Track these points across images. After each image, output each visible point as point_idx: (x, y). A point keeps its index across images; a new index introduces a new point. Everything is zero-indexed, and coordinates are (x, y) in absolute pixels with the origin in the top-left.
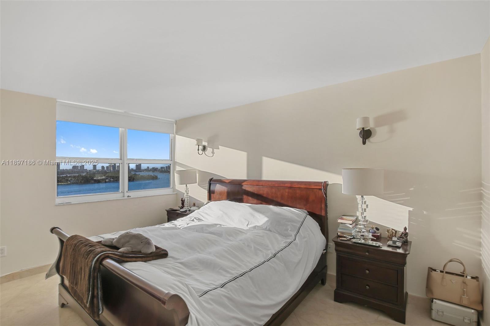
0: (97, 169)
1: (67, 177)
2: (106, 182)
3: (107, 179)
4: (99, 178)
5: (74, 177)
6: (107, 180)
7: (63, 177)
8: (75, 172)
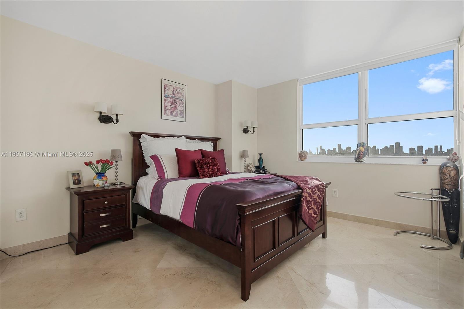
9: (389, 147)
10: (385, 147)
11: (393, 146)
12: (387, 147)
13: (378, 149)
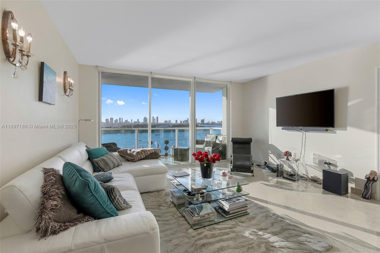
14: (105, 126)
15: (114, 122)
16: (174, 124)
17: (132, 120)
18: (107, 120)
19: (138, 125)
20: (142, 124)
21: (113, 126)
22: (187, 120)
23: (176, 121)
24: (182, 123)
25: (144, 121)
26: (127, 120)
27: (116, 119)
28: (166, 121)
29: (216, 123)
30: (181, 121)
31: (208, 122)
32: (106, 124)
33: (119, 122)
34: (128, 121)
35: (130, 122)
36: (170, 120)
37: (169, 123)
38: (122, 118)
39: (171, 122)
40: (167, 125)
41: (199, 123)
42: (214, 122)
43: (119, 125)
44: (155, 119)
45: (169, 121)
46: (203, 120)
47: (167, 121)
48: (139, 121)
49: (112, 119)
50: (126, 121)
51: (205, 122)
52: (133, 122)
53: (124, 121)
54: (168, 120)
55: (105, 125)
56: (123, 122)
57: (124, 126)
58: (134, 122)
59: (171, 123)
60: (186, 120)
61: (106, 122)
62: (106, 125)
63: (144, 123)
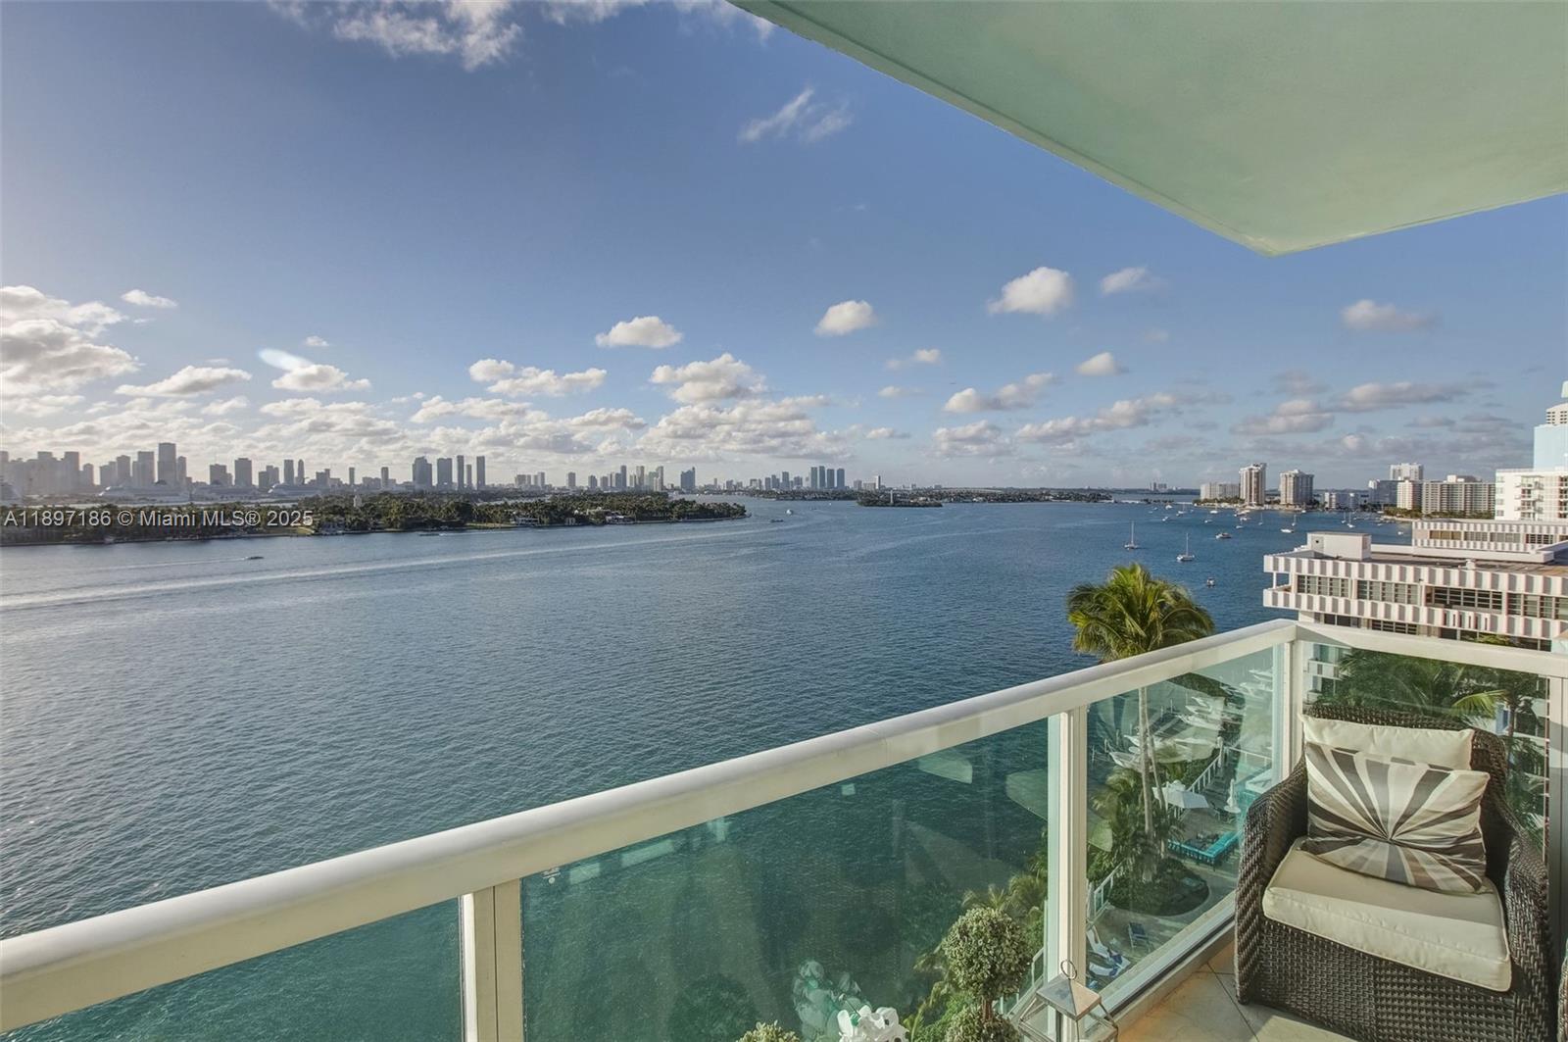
0: (578, 484)
1: (505, 505)
2: (605, 523)
3: (607, 514)
4: (588, 510)
5: (525, 507)
6: (609, 518)
7: (497, 506)
8: (523, 495)
9: (134, 458)
10: (118, 458)
11: (150, 455)
12: (128, 458)
13: (89, 467)
14: (207, 499)
15: (255, 481)
16: (559, 489)
17: (352, 471)
18: (217, 471)
19: (386, 493)
20: (404, 489)
21: (250, 498)
22: (619, 471)
23: (572, 476)
24: (599, 485)
25: (414, 479)
26: (328, 471)
27: (268, 467)
28: (524, 476)
29: (744, 486)
30: (593, 479)
31: (713, 483)
32: (210, 492)
33: (282, 480)
34: (333, 476)
35: (346, 480)
36: (543, 474)
37: (539, 484)
38: (301, 463)
39: (546, 483)
40: (530, 497)
41: (674, 489)
42: (734, 483)
43: (283, 496)
44: (469, 467)
45: (536, 477)
46: (689, 472)
47: (529, 477)
48: (390, 477)
49: (244, 465)
50: (323, 476)
51: (700, 482)
52: (358, 481)
53: (310, 475)
54: (532, 474)
55: (207, 495)
56: (306, 482)
57: (313, 499)
58: (364, 479)
59: (545, 487)
60: (617, 474)
61: (214, 482)
62: (213, 495)
63: (418, 487)
